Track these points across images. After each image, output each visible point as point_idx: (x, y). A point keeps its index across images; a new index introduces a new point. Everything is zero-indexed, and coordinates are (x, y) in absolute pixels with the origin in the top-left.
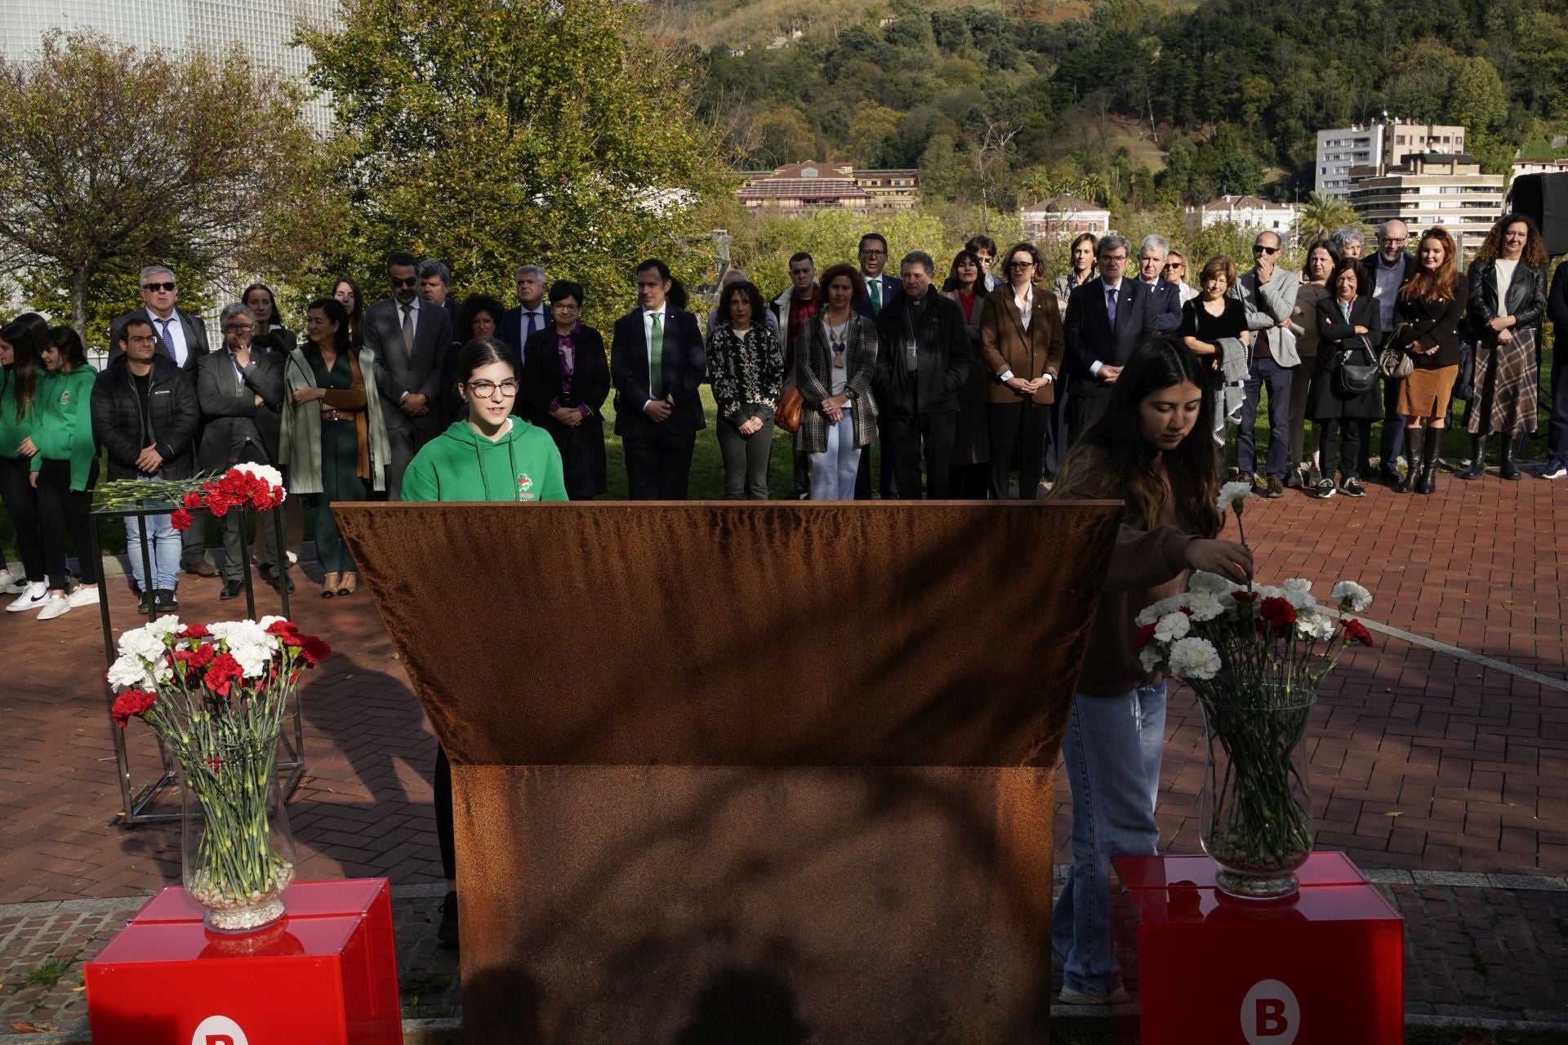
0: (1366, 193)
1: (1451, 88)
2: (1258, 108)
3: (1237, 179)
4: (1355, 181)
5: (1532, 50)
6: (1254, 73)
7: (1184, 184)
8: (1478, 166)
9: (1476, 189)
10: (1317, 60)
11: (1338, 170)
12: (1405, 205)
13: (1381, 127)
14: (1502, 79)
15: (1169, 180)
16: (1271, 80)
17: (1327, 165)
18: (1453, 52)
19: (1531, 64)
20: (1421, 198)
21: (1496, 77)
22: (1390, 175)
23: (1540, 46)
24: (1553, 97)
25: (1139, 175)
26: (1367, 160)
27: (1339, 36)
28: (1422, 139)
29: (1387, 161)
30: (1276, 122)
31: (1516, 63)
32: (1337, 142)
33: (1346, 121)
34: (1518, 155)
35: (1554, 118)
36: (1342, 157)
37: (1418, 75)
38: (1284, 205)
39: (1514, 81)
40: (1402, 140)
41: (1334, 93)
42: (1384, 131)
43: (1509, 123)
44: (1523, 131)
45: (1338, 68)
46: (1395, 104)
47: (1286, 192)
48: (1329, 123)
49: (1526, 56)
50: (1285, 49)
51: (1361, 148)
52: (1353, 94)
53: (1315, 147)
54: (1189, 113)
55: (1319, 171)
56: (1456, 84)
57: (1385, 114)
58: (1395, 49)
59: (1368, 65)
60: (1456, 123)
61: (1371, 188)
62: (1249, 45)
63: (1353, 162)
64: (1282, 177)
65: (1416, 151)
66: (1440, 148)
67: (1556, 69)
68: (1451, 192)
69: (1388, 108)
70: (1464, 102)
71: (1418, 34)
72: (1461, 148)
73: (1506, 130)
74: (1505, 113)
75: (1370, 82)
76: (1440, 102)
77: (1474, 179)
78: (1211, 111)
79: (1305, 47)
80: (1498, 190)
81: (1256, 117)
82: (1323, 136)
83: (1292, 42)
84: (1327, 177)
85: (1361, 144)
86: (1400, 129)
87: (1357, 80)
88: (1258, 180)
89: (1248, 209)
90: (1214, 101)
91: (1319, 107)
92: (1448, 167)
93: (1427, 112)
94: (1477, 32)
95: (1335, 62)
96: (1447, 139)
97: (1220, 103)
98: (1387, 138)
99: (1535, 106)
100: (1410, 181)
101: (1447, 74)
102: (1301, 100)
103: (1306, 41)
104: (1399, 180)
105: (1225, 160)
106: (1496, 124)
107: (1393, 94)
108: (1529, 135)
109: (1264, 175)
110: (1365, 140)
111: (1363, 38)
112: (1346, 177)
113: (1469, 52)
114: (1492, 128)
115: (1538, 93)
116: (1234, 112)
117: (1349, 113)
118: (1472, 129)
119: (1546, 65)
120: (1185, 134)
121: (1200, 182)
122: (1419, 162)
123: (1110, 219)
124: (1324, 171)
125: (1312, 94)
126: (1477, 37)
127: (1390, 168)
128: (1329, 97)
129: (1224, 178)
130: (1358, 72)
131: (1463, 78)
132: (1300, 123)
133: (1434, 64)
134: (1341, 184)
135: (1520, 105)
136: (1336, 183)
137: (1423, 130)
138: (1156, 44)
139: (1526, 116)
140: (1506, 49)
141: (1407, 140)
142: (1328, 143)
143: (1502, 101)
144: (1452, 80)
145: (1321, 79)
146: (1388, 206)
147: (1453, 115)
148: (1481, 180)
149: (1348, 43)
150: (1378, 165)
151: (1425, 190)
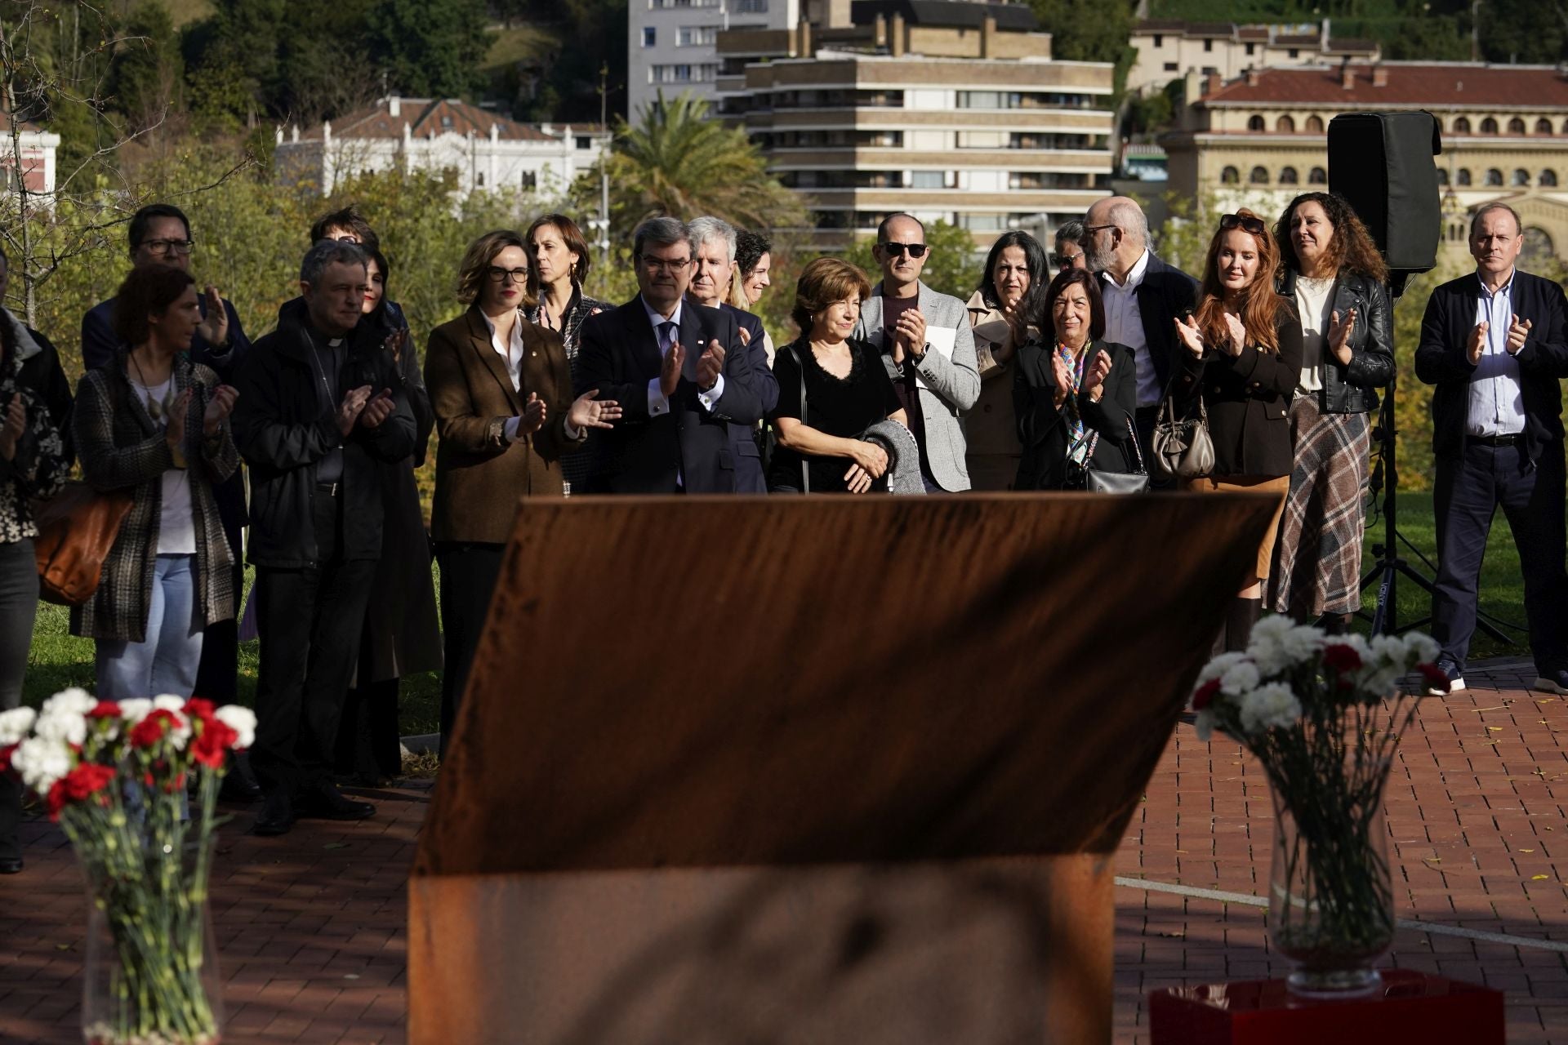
0: (765, 100)
3: (416, 49)
4: (734, 66)
7: (266, 62)
8: (1045, 39)
9: (1045, 99)
11: (686, 36)
12: (868, 137)
15: (224, 48)
17: (658, 21)
20: (908, 118)
22: (824, 55)
25: (139, 30)
26: (760, 9)
29: (814, 16)
34: (1142, 12)
38: (547, 129)
47: (551, 91)
55: (637, 37)
61: (778, 87)
63: (727, 17)
68: (984, 105)
77: (1038, 72)
80: (1100, 102)
84: (655, 55)
88: (472, 57)
89: (451, 137)
92: (972, 37)
100: (878, 73)
104: (849, 70)
109: (489, 41)
112: (710, 55)
121: (313, 56)
122: (899, 22)
123: (62, 154)
124: (651, 36)
127: (823, 36)
129: (379, 48)
134: (697, 75)
136: (684, 70)
146: (824, 138)
148: (1056, 76)
150: (792, 23)
151: (922, 98)
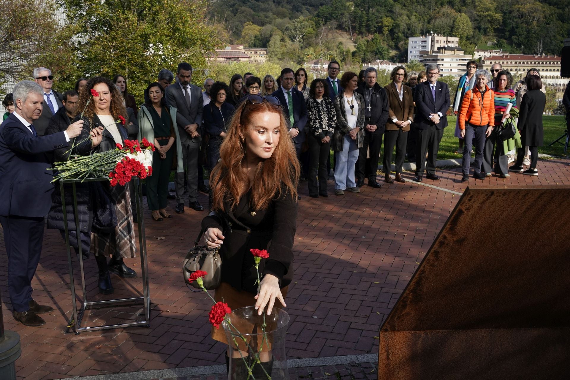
0: (426, 60)
1: (454, 24)
2: (388, 29)
3: (381, 53)
4: (422, 56)
5: (481, 11)
6: (387, 16)
7: (362, 56)
8: (463, 52)
9: (463, 60)
10: (408, 13)
11: (416, 52)
13: (430, 37)
14: (471, 21)
15: (357, 54)
16: (392, 19)
17: (412, 50)
18: (454, 11)
19: (480, 16)
20: (444, 62)
21: (469, 20)
22: (434, 54)
23: (483, 10)
24: (487, 28)
25: (347, 52)
26: (425, 48)
27: (416, 4)
28: (444, 41)
29: (432, 49)
30: (394, 34)
31: (476, 16)
32: (416, 42)
33: (418, 34)
34: (476, 48)
35: (488, 36)
36: (417, 47)
37: (443, 19)
39: (475, 22)
40: (438, 42)
41: (414, 25)
42: (432, 38)
43: (473, 37)
44: (478, 40)
45: (415, 16)
46: (435, 29)
47: (398, 59)
48: (413, 35)
49: (479, 14)
50: (397, 8)
51: (424, 44)
52: (420, 25)
53: (408, 43)
54: (364, 30)
55: (409, 52)
56: (455, 23)
57: (432, 32)
58: (435, 10)
59: (426, 15)
60: (455, 36)
61: (427, 58)
62: (385, 6)
63: (421, 49)
64: (396, 54)
65: (442, 46)
66: (451, 45)
67: (489, 18)
68: (454, 60)
69: (433, 31)
70: (457, 29)
71: (442, 4)
72: (457, 45)
73: (472, 39)
74: (472, 33)
75: (426, 21)
76: (450, 29)
77: (462, 56)
78: (372, 29)
79: (404, 8)
81: (387, 32)
82: (411, 40)
83: (400, 5)
84: (411, 54)
85: (424, 43)
86: (437, 38)
87: (422, 20)
88: (388, 55)
89: (385, 65)
90: (373, 26)
91: (409, 29)
92: (453, 52)
93: (446, 32)
94: (463, 4)
95: (414, 13)
96: (453, 42)
97: (375, 27)
98: (432, 41)
99: (482, 31)
100: (440, 56)
101: (453, 19)
102: (403, 26)
103: (405, 6)
104: (437, 56)
105: (377, 47)
106: (469, 37)
107: (434, 25)
108: (480, 41)
109: (390, 53)
110: (425, 41)
111: (424, 5)
112: (419, 54)
113: (460, 11)
114: (468, 38)
115: (483, 27)
116: (380, 30)
117: (419, 32)
118: (461, 38)
119: (486, 17)
120: (363, 38)
121: (368, 55)
122: (444, 50)
124: (411, 52)
125: (406, 24)
126: (462, 6)
127: (433, 52)
128: (412, 26)
129: (376, 54)
130: (422, 17)
131: (457, 21)
132: (403, 35)
133: (448, 15)
134: (417, 57)
135: (477, 30)
136: (415, 56)
137: (445, 38)
138: (352, 5)
139: (479, 34)
140: (472, 11)
141: (439, 42)
142: (412, 42)
143: (471, 29)
144: (454, 21)
145: (410, 19)
147: (454, 33)
148: (464, 57)
149: (419, 7)
150: (429, 50)
151: (446, 60)
